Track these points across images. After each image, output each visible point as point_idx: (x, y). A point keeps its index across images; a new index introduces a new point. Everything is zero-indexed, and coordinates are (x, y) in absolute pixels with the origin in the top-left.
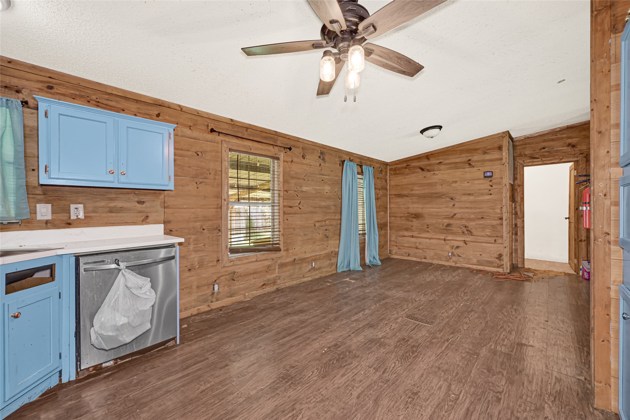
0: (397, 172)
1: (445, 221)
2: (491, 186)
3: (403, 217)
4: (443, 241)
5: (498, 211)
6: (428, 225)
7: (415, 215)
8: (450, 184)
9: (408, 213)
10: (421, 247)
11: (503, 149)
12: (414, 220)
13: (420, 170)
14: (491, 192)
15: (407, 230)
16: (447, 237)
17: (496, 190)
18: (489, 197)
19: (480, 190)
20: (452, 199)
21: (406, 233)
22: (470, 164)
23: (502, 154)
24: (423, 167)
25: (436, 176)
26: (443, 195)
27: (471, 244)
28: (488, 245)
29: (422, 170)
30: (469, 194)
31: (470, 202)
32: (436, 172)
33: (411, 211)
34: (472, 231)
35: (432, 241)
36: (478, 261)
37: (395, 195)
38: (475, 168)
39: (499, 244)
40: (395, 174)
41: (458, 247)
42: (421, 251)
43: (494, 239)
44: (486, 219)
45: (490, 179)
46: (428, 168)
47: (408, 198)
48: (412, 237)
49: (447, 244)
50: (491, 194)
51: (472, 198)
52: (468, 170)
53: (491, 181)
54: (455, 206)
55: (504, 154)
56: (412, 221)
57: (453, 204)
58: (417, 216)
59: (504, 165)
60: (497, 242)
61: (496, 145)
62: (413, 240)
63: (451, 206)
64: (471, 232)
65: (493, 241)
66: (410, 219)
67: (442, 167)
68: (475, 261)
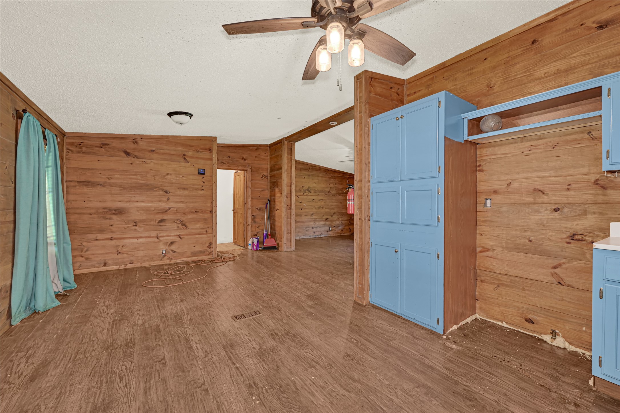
0: (84, 149)
1: (157, 216)
2: (204, 182)
3: (95, 214)
4: (156, 240)
5: (209, 205)
6: (135, 222)
7: (115, 210)
8: (165, 176)
9: (104, 208)
10: (124, 250)
11: (213, 151)
12: (115, 217)
13: (124, 154)
14: (203, 188)
15: (101, 231)
16: (160, 233)
17: (208, 186)
18: (202, 192)
19: (194, 185)
20: (166, 192)
21: (100, 236)
22: (185, 159)
23: (212, 156)
24: (128, 151)
25: (146, 165)
26: (157, 188)
27: (186, 237)
28: (201, 236)
29: (127, 154)
30: (184, 189)
31: (185, 196)
32: (147, 161)
33: (109, 205)
34: (187, 224)
35: (141, 240)
36: (192, 253)
37: (78, 182)
38: (190, 164)
39: (209, 234)
40: (79, 152)
41: (172, 243)
42: (125, 255)
43: (205, 230)
44: (199, 212)
45: (202, 176)
46: (136, 153)
47: (105, 188)
48: (111, 240)
49: (160, 241)
50: (203, 190)
51: (186, 192)
52: (183, 164)
53: (203, 178)
54: (170, 200)
55: (214, 156)
56: (110, 219)
57: (167, 197)
58: (119, 212)
59: (214, 166)
60: (208, 233)
61: (208, 147)
62: (113, 242)
63: (166, 199)
64: (186, 226)
65: (205, 232)
66: (108, 216)
67: (155, 156)
68: (189, 253)
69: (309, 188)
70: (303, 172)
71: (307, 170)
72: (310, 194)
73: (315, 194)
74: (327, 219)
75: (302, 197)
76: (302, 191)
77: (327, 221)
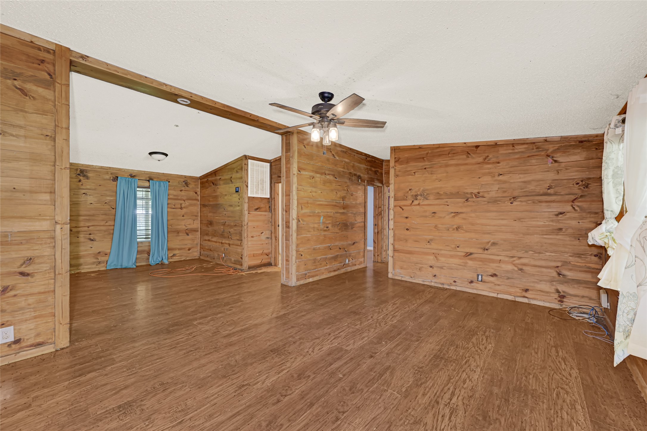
69: (424, 191)
70: (412, 164)
71: (422, 159)
72: (426, 202)
73: (437, 202)
74: (468, 255)
75: (410, 208)
76: (409, 197)
77: (471, 259)
